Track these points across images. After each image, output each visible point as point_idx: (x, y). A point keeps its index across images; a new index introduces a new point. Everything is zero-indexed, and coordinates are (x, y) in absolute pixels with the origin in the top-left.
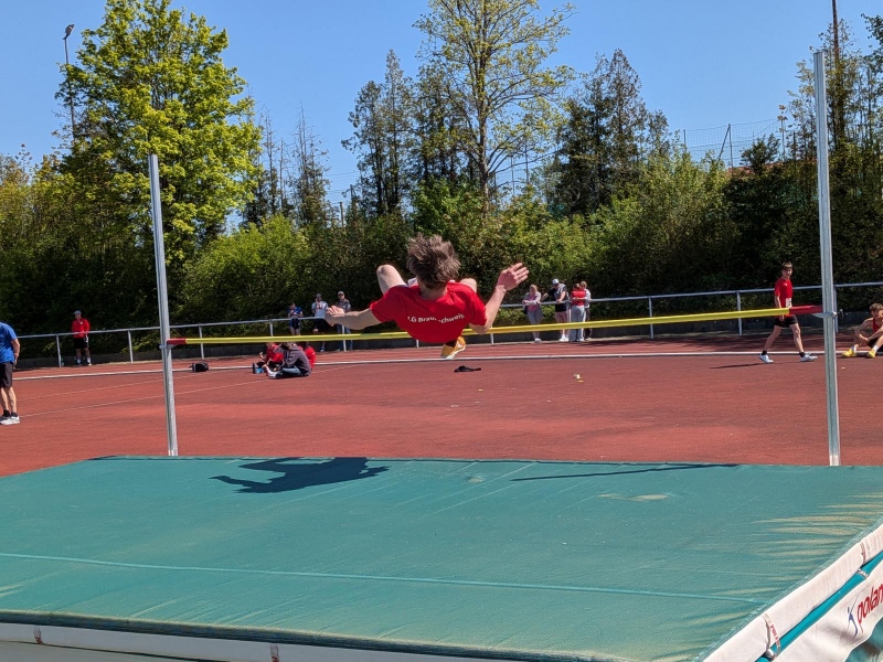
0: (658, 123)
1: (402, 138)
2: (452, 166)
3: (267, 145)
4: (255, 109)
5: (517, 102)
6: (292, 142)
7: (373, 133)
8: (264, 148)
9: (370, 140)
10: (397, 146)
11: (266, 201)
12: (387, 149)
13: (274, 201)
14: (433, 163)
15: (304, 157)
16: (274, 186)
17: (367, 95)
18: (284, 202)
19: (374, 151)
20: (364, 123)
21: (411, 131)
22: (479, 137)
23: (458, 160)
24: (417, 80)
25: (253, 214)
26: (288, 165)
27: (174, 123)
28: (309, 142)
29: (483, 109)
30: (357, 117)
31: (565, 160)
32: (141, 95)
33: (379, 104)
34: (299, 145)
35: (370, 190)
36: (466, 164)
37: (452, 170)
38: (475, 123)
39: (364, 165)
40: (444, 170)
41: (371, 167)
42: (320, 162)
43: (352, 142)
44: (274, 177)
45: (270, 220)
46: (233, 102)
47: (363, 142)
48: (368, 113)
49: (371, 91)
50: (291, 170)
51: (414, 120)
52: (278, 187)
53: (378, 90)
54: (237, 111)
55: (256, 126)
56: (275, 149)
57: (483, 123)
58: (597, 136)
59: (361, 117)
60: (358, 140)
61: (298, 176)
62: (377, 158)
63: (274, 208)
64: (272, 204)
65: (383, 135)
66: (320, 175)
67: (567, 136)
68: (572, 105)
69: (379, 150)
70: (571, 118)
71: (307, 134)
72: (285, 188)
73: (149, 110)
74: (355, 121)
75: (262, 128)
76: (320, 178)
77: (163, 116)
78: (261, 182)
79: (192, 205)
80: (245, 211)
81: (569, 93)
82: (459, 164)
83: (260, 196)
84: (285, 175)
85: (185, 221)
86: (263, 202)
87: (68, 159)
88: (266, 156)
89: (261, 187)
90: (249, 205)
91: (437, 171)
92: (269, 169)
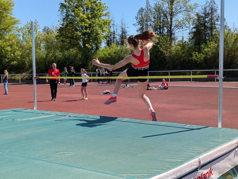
1: (149, 23)
2: (163, 31)
3: (113, 25)
4: (110, 15)
5: (181, 13)
6: (119, 24)
7: (141, 22)
9: (141, 24)
10: (148, 25)
11: (112, 40)
12: (145, 26)
13: (114, 40)
14: (157, 31)
15: (122, 28)
16: (114, 36)
17: (140, 11)
18: (117, 40)
19: (141, 27)
20: (139, 19)
21: (152, 21)
22: (170, 24)
23: (164, 30)
24: (153, 7)
25: (109, 44)
26: (118, 30)
27: (88, 18)
28: (124, 24)
29: (172, 15)
31: (194, 30)
32: (79, 10)
33: (143, 13)
34: (121, 25)
36: (167, 31)
38: (169, 20)
39: (138, 31)
40: (160, 33)
41: (140, 31)
42: (127, 29)
43: (136, 24)
44: (114, 33)
45: (114, 45)
46: (104, 13)
47: (138, 24)
48: (140, 16)
49: (142, 10)
50: (119, 32)
51: (152, 18)
52: (115, 36)
53: (144, 10)
55: (110, 19)
56: (115, 26)
57: (171, 19)
58: (205, 23)
59: (138, 17)
60: (137, 24)
61: (120, 33)
62: (142, 29)
64: (113, 41)
65: (144, 23)
66: (127, 33)
67: (196, 23)
69: (143, 26)
70: (197, 18)
71: (124, 22)
72: (117, 37)
73: (81, 15)
74: (137, 18)
75: (112, 20)
76: (126, 34)
77: (85, 16)
78: (111, 35)
79: (91, 41)
80: (106, 43)
81: (197, 11)
82: (165, 31)
83: (110, 39)
84: (117, 33)
85: (89, 45)
86: (111, 40)
87: (61, 28)
88: (113, 28)
89: (111, 36)
90: (107, 41)
91: (158, 32)
92: (113, 31)
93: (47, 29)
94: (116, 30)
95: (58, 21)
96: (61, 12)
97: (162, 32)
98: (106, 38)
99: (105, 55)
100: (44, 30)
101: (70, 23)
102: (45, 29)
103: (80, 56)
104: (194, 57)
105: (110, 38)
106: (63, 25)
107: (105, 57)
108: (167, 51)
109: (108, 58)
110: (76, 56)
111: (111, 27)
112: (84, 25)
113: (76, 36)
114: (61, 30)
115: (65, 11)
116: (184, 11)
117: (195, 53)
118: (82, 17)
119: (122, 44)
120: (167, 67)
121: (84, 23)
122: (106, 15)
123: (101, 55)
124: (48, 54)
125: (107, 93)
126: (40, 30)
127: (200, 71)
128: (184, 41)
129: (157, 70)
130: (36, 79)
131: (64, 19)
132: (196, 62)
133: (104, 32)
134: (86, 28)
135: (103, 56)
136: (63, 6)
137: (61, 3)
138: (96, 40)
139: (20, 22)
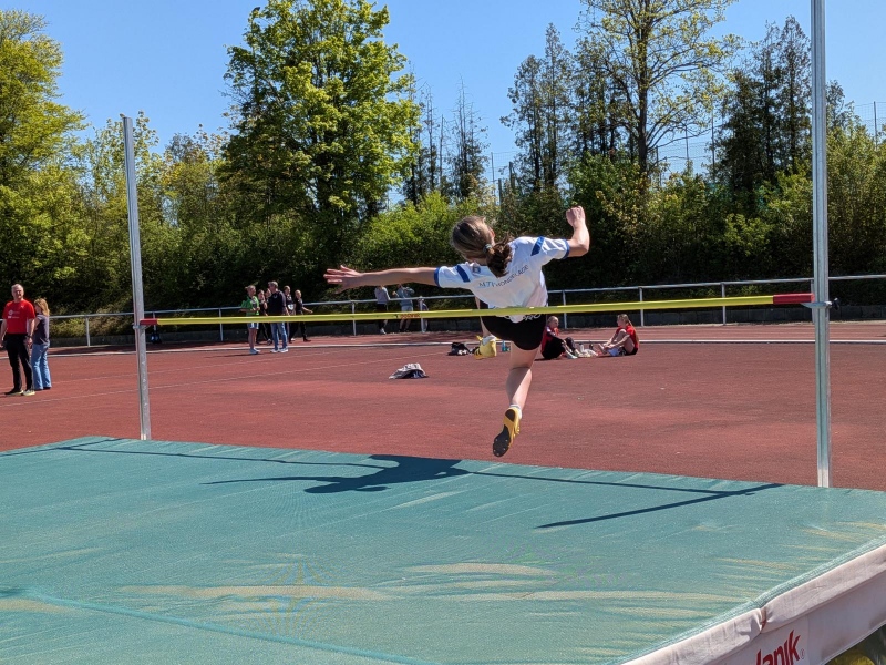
0: (834, 94)
1: (560, 112)
2: (612, 141)
3: (429, 122)
4: (416, 86)
5: (680, 73)
6: (452, 120)
7: (532, 110)
8: (425, 125)
9: (530, 116)
10: (556, 121)
11: (425, 179)
12: (545, 125)
13: (433, 178)
14: (592, 139)
15: (463, 135)
16: (433, 163)
17: (527, 70)
18: (443, 179)
19: (533, 127)
20: (523, 99)
21: (572, 106)
22: (638, 114)
23: (618, 135)
24: (574, 53)
25: (414, 192)
27: (336, 101)
28: (468, 119)
29: (644, 79)
30: (517, 92)
31: (729, 134)
32: (301, 72)
33: (538, 78)
34: (458, 121)
35: (528, 167)
36: (627, 139)
38: (635, 99)
39: (522, 141)
40: (603, 146)
41: (528, 143)
42: (479, 138)
43: (511, 118)
44: (433, 154)
45: (433, 197)
46: (394, 79)
47: (521, 119)
48: (528, 88)
49: (531, 66)
50: (450, 147)
51: (573, 95)
52: (438, 164)
53: (538, 65)
55: (416, 103)
56: (435, 126)
57: (643, 96)
58: (766, 108)
59: (520, 93)
60: (517, 116)
61: (456, 153)
62: (534, 134)
63: (433, 186)
64: (431, 181)
65: (542, 111)
66: (479, 152)
67: (734, 109)
68: (739, 77)
69: (538, 125)
70: (738, 90)
71: (467, 111)
72: (445, 166)
73: (310, 88)
74: (514, 96)
75: (422, 105)
76: (478, 155)
77: (323, 93)
78: (420, 159)
79: (349, 182)
80: (404, 189)
81: (737, 63)
82: (620, 139)
83: (420, 173)
84: (444, 153)
85: (343, 198)
86: (422, 179)
87: (235, 138)
88: (427, 133)
89: (420, 164)
90: (408, 183)
91: (596, 146)
92: (429, 147)
93: (184, 146)
94: (438, 140)
95: (225, 115)
96: (235, 81)
97: (612, 146)
98: (403, 173)
99: (402, 235)
100: (172, 149)
101: (270, 121)
102: (175, 144)
103: (306, 239)
104: (731, 234)
105: (418, 173)
106: (242, 127)
107: (400, 241)
108: (630, 212)
109: (412, 245)
110: (295, 241)
111: (419, 130)
112: (321, 126)
113: (293, 167)
114: (234, 147)
115: (248, 76)
116: (689, 64)
117: (734, 220)
118: (312, 95)
119: (465, 193)
120: (631, 273)
121: (323, 120)
122: (399, 87)
123: (387, 236)
124: (189, 236)
125: (410, 375)
126: (158, 150)
127: (755, 285)
128: (693, 176)
129: (594, 283)
130: (144, 327)
131: (246, 106)
132: (737, 251)
133: (396, 150)
134: (329, 136)
135: (396, 236)
136: (240, 57)
137: (235, 49)
138: (367, 179)
139: (82, 123)
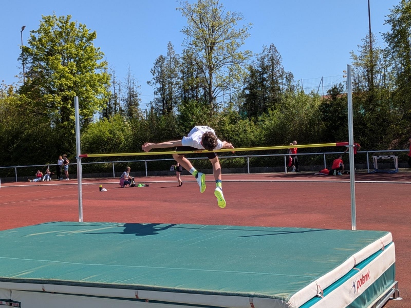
0: (290, 77)
1: (174, 81)
3: (114, 82)
4: (108, 66)
5: (227, 66)
6: (124, 82)
7: (161, 78)
8: (112, 84)
9: (160, 81)
10: (172, 84)
11: (112, 108)
12: (167, 86)
13: (115, 108)
14: (188, 92)
15: (130, 89)
16: (116, 101)
17: (159, 61)
18: (120, 108)
19: (161, 86)
20: (157, 74)
21: (179, 78)
22: (209, 81)
23: (199, 91)
24: (182, 56)
25: (106, 114)
26: (122, 91)
28: (132, 82)
29: (211, 69)
30: (154, 71)
32: (56, 59)
33: (164, 65)
34: (127, 83)
35: (159, 104)
36: (203, 93)
37: (196, 95)
38: (207, 75)
39: (157, 92)
40: (193, 96)
41: (160, 93)
42: (137, 90)
43: (152, 82)
44: (115, 97)
45: (113, 116)
46: (98, 63)
47: (156, 82)
48: (159, 70)
49: (161, 60)
50: (123, 94)
51: (179, 73)
52: (118, 102)
53: (164, 59)
54: (100, 67)
55: (108, 74)
56: (116, 84)
57: (211, 75)
58: (262, 82)
59: (156, 71)
60: (154, 81)
61: (127, 97)
62: (162, 90)
63: (116, 111)
65: (166, 80)
66: (137, 96)
68: (251, 68)
69: (164, 86)
70: (250, 74)
71: (131, 78)
72: (121, 102)
74: (154, 73)
75: (111, 75)
76: (136, 98)
77: (66, 69)
78: (110, 99)
80: (102, 112)
82: (200, 93)
83: (109, 105)
84: (121, 96)
86: (110, 108)
88: (113, 87)
89: (110, 101)
90: (104, 110)
91: (190, 96)
92: (114, 93)
95: (16, 76)
96: (23, 61)
99: (104, 134)
104: (249, 135)
107: (102, 136)
109: (108, 138)
111: (109, 86)
112: (66, 84)
116: (230, 62)
118: (61, 69)
119: (131, 115)
121: (66, 81)
123: (96, 134)
128: (232, 111)
131: (28, 73)
133: (99, 95)
136: (26, 51)
137: (23, 47)
